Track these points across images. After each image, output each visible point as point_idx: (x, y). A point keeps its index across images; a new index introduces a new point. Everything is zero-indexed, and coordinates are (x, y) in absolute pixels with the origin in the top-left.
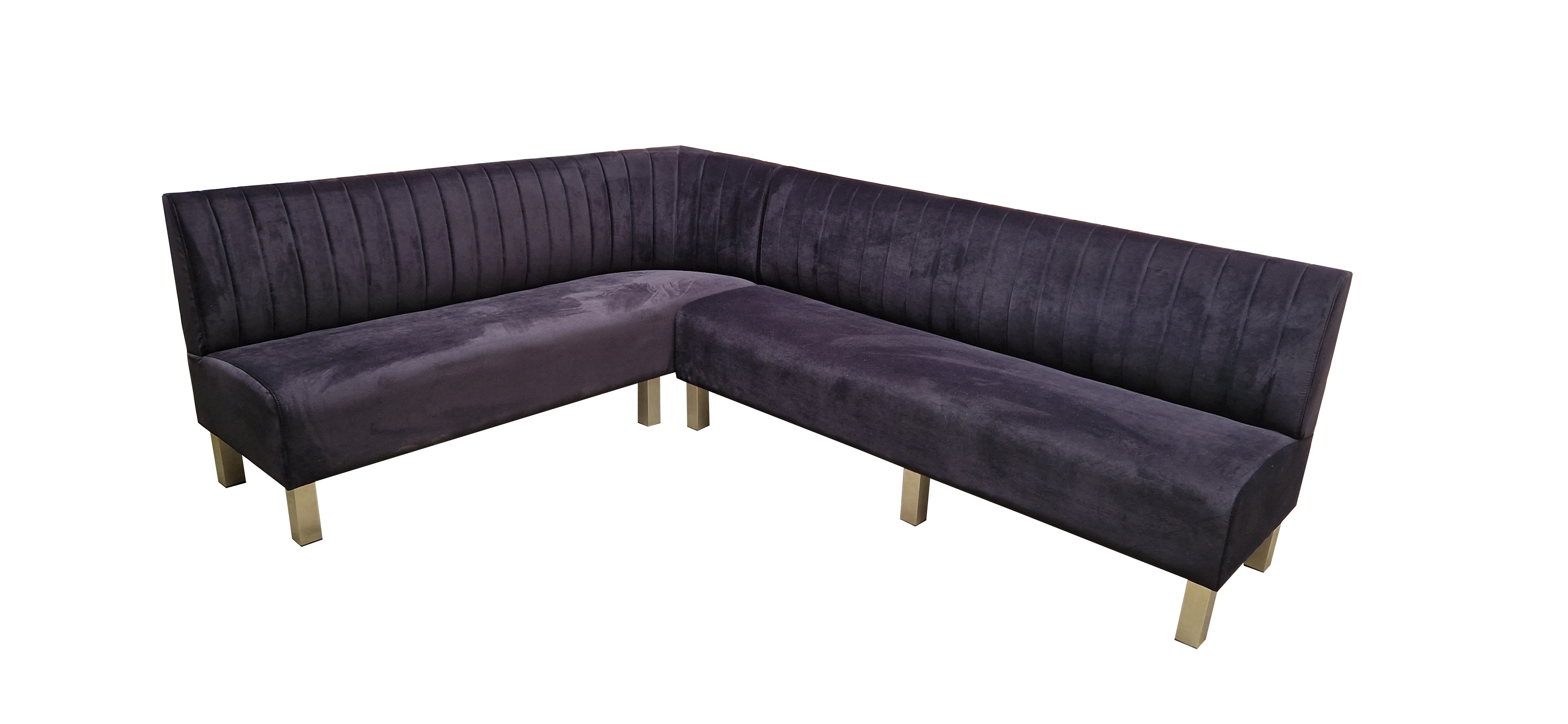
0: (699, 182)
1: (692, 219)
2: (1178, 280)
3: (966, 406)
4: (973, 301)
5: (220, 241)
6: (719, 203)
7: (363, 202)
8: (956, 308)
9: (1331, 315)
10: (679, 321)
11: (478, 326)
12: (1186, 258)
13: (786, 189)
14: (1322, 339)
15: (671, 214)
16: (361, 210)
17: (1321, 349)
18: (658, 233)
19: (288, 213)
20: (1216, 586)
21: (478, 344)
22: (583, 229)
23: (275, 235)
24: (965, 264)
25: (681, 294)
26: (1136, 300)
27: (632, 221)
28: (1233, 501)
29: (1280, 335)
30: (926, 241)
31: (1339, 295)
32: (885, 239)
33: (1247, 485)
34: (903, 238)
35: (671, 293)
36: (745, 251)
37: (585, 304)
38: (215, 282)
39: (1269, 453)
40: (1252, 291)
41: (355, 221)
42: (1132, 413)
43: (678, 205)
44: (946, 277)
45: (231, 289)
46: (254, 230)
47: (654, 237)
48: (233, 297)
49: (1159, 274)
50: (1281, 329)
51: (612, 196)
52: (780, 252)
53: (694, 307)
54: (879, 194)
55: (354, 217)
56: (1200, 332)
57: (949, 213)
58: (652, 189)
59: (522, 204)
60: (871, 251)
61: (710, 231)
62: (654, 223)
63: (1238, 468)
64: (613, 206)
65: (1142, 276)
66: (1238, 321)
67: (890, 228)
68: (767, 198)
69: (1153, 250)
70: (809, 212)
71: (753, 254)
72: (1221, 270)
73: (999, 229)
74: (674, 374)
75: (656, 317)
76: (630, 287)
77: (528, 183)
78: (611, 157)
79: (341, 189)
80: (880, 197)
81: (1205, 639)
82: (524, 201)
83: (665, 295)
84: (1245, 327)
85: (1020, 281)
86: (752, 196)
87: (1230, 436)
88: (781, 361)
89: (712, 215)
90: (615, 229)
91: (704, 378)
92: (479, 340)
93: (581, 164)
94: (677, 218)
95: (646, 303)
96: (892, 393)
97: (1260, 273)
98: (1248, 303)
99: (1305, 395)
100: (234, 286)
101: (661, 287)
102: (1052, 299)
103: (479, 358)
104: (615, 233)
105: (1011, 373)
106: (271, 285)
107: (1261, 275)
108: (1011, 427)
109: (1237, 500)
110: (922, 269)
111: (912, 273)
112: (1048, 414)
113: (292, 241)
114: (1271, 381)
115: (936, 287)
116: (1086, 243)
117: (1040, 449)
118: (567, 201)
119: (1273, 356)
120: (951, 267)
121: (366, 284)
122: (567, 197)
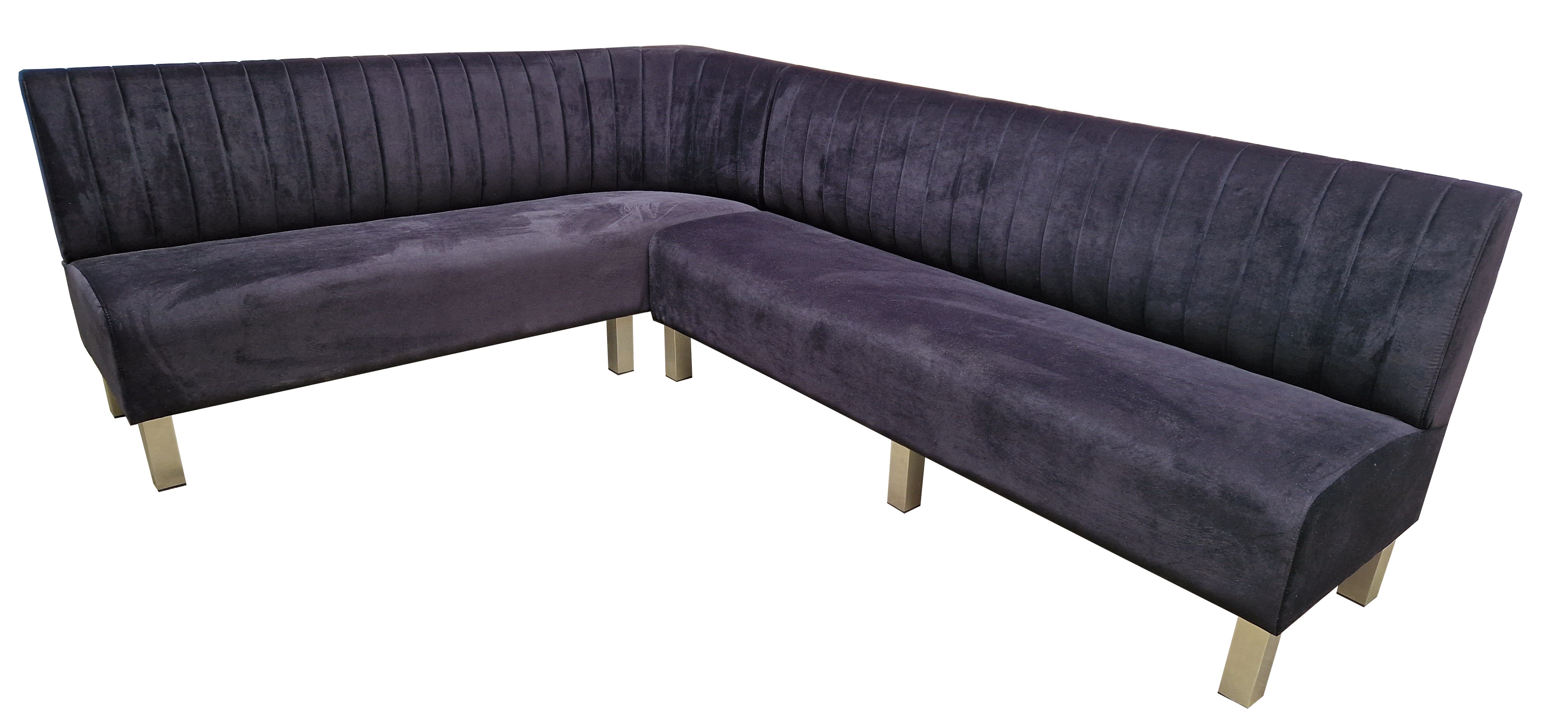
0: (697, 86)
1: (688, 130)
2: (1265, 202)
3: (960, 362)
4: (999, 231)
5: (80, 127)
6: (718, 111)
7: (268, 90)
8: (979, 240)
9: (1484, 252)
10: (652, 249)
11: (391, 244)
12: (1280, 171)
13: (792, 93)
14: (1467, 289)
15: (663, 124)
16: (265, 101)
17: (1464, 301)
18: (648, 146)
19: (170, 98)
20: (1277, 627)
21: (385, 262)
22: (555, 138)
23: (152, 123)
24: (991, 183)
25: (658, 217)
26: (1206, 229)
27: (617, 131)
28: (1305, 511)
29: (1403, 280)
30: (946, 154)
31: (1497, 224)
32: (901, 152)
33: (1330, 489)
34: (921, 151)
35: (645, 216)
36: (746, 170)
37: (535, 224)
38: (74, 176)
39: (1372, 447)
40: (1368, 218)
41: (256, 112)
42: (1183, 381)
43: (672, 113)
44: (968, 200)
45: (95, 185)
46: (125, 116)
47: (644, 151)
48: (98, 195)
49: (1240, 194)
50: (1406, 272)
51: (591, 99)
52: (783, 170)
53: (668, 233)
54: (897, 96)
55: (255, 106)
56: (1291, 274)
57: (978, 117)
58: (641, 94)
59: (475, 104)
60: (882, 168)
61: (708, 145)
62: (643, 135)
63: (1320, 465)
64: (593, 112)
65: (1216, 199)
66: (1345, 259)
67: (907, 138)
68: (772, 103)
69: (1235, 160)
70: (815, 121)
71: (755, 174)
72: (1325, 188)
73: (1036, 136)
74: (649, 313)
75: (621, 243)
76: (601, 207)
77: (483, 79)
78: (593, 54)
79: (242, 73)
80: (897, 98)
81: (1261, 694)
82: (477, 100)
83: (637, 218)
84: (1354, 268)
85: (1057, 205)
86: (755, 102)
87: (1318, 420)
88: (755, 299)
89: (711, 126)
90: (595, 139)
91: (677, 318)
92: (386, 257)
93: (555, 61)
94: (671, 128)
95: (611, 226)
96: (875, 343)
97: (1381, 192)
98: (1361, 231)
99: (1436, 367)
100: (98, 182)
101: (638, 208)
102: (1096, 228)
103: (381, 279)
104: (596, 144)
105: (1033, 324)
106: (146, 183)
107: (1383, 195)
108: (1014, 393)
109: (1312, 510)
110: (941, 190)
111: (929, 194)
112: (1065, 378)
113: (173, 130)
114: (1387, 344)
115: (956, 213)
116: (1146, 154)
117: (1049, 424)
118: (534, 102)
119: (1393, 309)
120: (974, 187)
121: (272, 188)
122: (533, 98)
